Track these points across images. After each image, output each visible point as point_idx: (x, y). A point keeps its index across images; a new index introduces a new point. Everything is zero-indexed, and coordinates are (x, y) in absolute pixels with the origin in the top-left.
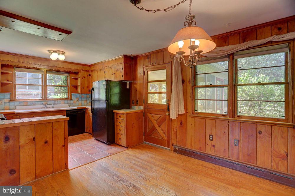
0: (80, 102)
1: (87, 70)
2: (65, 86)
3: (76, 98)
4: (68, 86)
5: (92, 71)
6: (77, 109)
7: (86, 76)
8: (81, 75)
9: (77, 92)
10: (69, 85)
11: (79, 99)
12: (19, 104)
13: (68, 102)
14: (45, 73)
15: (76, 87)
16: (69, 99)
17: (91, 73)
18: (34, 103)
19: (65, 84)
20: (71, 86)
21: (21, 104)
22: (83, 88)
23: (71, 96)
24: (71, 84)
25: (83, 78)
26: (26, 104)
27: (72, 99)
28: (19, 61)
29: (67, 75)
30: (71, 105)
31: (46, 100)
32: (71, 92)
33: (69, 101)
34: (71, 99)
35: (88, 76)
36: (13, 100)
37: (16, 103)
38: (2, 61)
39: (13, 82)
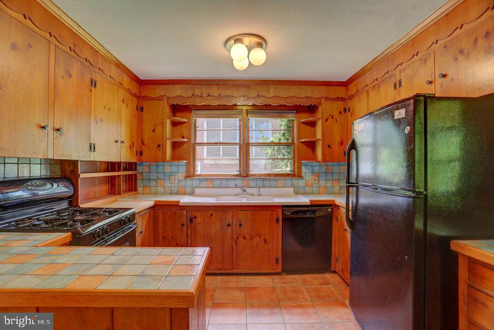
0: (322, 183)
1: (338, 98)
2: (287, 145)
3: (313, 173)
4: (293, 143)
5: (351, 97)
6: (311, 206)
7: (336, 114)
8: (322, 113)
9: (314, 158)
10: (296, 141)
11: (318, 177)
12: (200, 183)
13: (292, 184)
14: (245, 115)
15: (312, 145)
16: (296, 174)
17: (349, 104)
18: (224, 183)
19: (288, 139)
20: (298, 141)
21: (204, 184)
22: (329, 146)
23: (300, 169)
24: (299, 137)
25: (327, 120)
26: (210, 185)
27: (303, 175)
28: (193, 94)
29: (292, 116)
30: (301, 190)
31: (247, 176)
32: (301, 158)
33: (296, 181)
34: (300, 176)
35: (340, 113)
36: (190, 174)
37: (195, 183)
38: (168, 98)
39: (189, 139)
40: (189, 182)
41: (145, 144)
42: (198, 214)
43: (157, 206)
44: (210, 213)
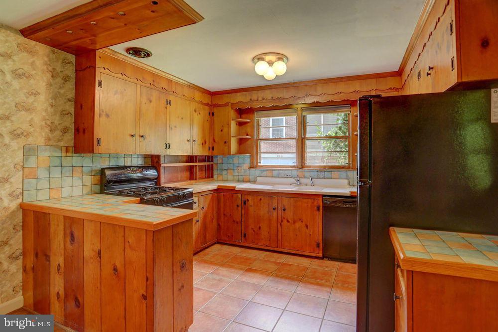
4: (349, 136)
6: (351, 196)
12: (261, 173)
13: (347, 176)
14: (300, 112)
16: (350, 167)
18: (282, 173)
19: (344, 133)
20: (353, 134)
21: (265, 173)
23: (354, 161)
24: (353, 130)
28: (251, 99)
29: (347, 110)
31: (303, 168)
32: (355, 151)
33: (350, 174)
34: (354, 168)
36: (253, 166)
37: (257, 172)
38: (232, 104)
39: (252, 136)
40: (252, 171)
41: (216, 141)
42: (250, 198)
43: (218, 190)
44: (259, 197)
